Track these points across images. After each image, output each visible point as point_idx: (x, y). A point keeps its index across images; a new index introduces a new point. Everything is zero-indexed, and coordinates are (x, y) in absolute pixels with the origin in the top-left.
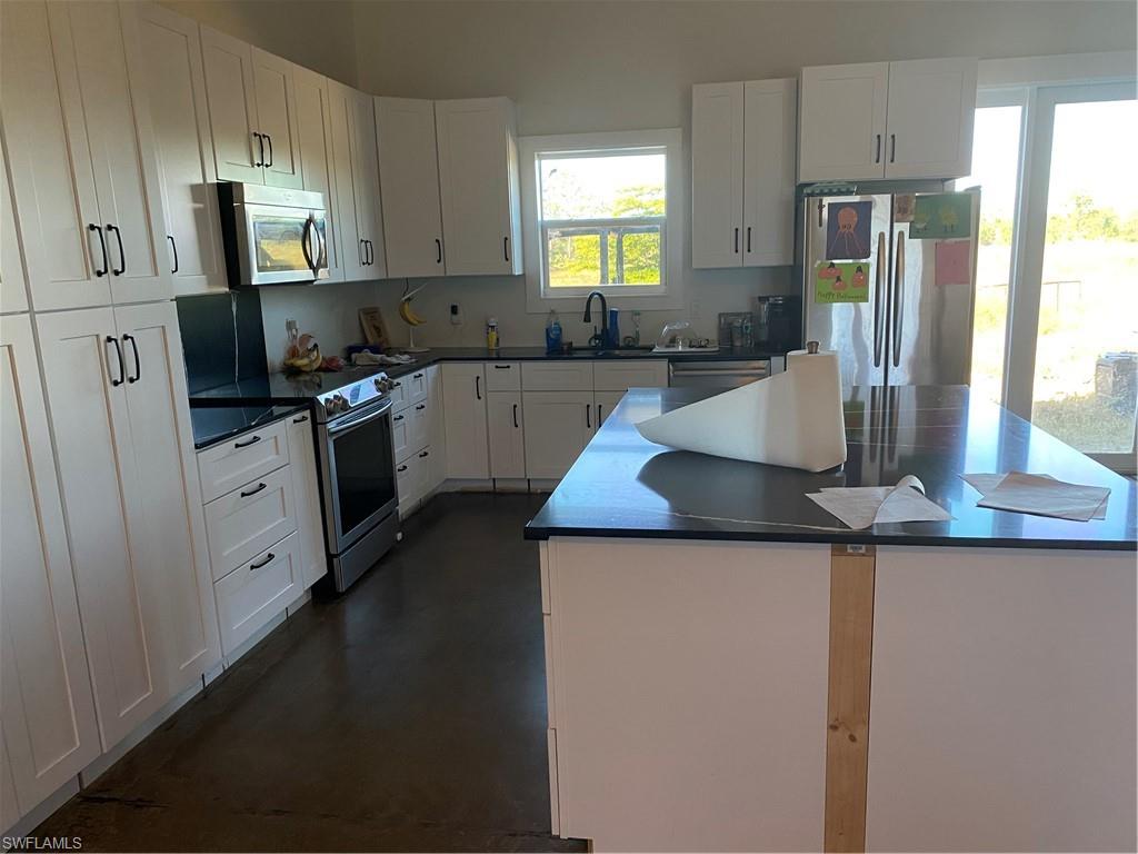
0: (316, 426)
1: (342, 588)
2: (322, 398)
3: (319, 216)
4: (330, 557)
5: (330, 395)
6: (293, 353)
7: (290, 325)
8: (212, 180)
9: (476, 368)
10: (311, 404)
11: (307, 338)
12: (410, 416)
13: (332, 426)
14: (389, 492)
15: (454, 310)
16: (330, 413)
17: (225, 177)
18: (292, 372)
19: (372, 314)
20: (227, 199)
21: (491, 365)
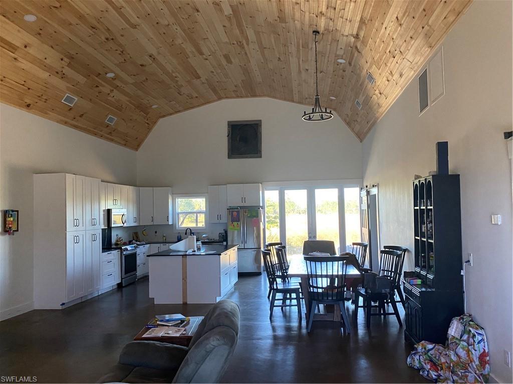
0: (121, 253)
1: (124, 285)
2: (123, 248)
3: (125, 213)
4: (122, 279)
5: (125, 247)
6: (117, 241)
7: (117, 235)
8: (107, 209)
9: (158, 245)
10: (121, 248)
11: (120, 238)
12: (141, 255)
13: (124, 253)
14: (135, 270)
15: (156, 232)
16: (124, 250)
17: (109, 208)
18: (116, 244)
19: (136, 233)
20: (109, 212)
21: (162, 244)
